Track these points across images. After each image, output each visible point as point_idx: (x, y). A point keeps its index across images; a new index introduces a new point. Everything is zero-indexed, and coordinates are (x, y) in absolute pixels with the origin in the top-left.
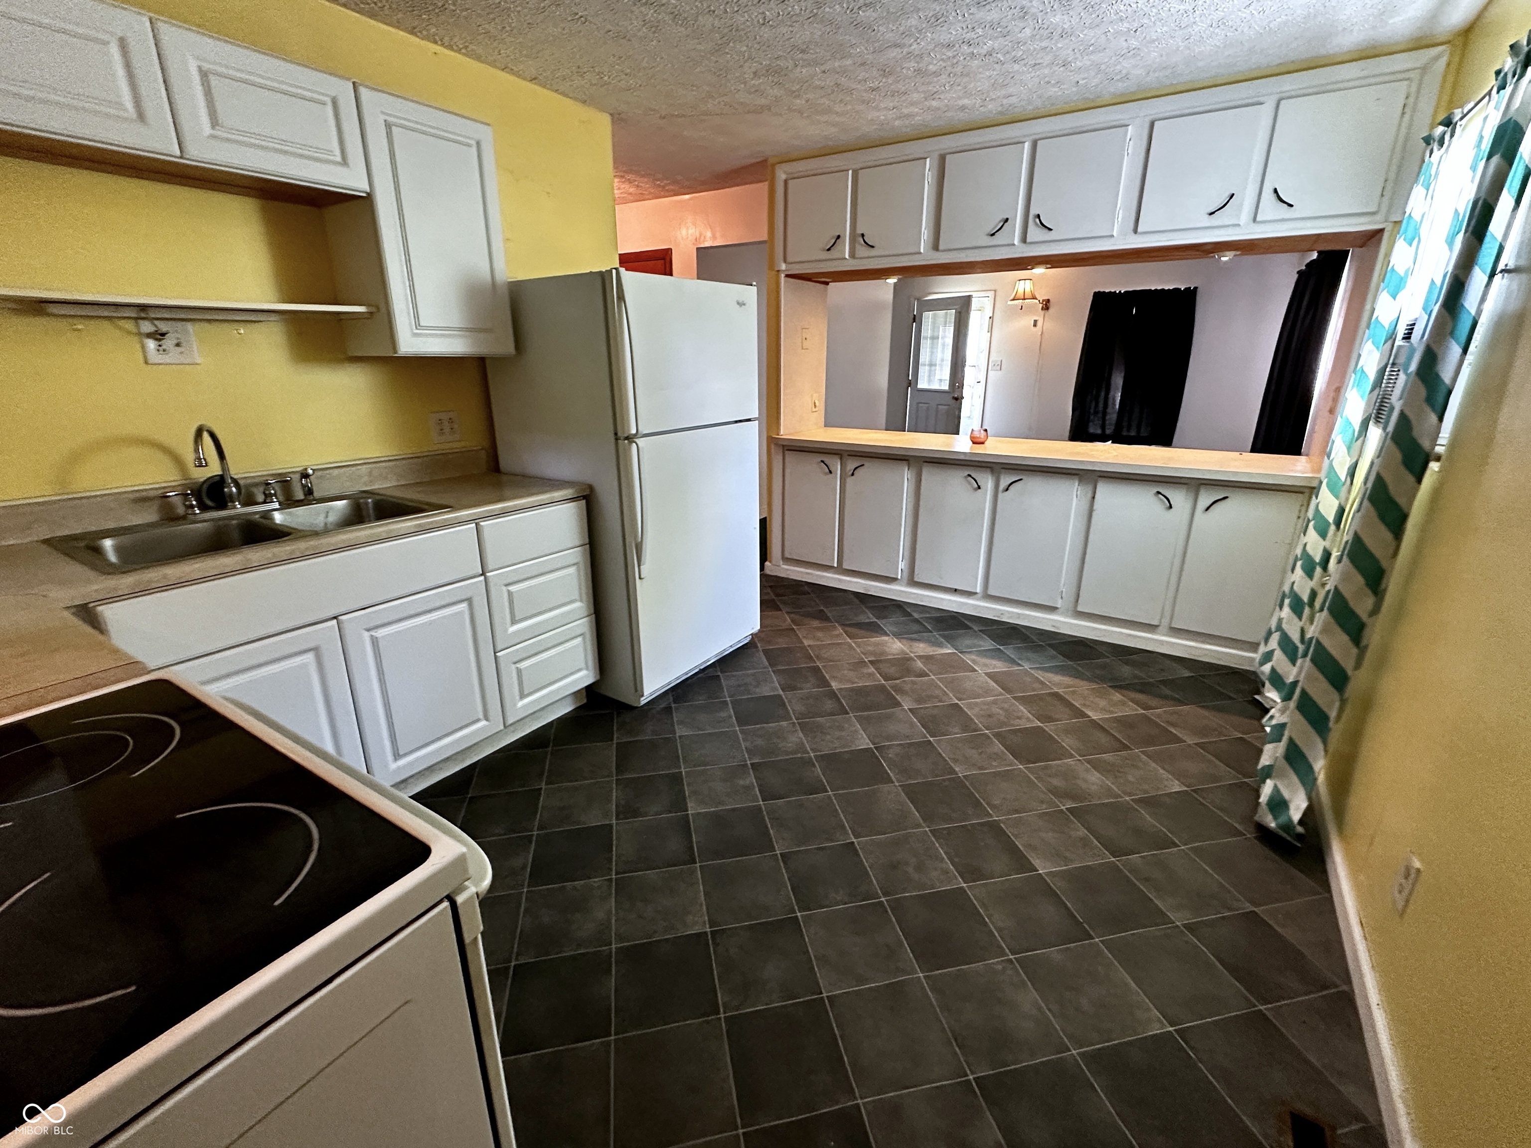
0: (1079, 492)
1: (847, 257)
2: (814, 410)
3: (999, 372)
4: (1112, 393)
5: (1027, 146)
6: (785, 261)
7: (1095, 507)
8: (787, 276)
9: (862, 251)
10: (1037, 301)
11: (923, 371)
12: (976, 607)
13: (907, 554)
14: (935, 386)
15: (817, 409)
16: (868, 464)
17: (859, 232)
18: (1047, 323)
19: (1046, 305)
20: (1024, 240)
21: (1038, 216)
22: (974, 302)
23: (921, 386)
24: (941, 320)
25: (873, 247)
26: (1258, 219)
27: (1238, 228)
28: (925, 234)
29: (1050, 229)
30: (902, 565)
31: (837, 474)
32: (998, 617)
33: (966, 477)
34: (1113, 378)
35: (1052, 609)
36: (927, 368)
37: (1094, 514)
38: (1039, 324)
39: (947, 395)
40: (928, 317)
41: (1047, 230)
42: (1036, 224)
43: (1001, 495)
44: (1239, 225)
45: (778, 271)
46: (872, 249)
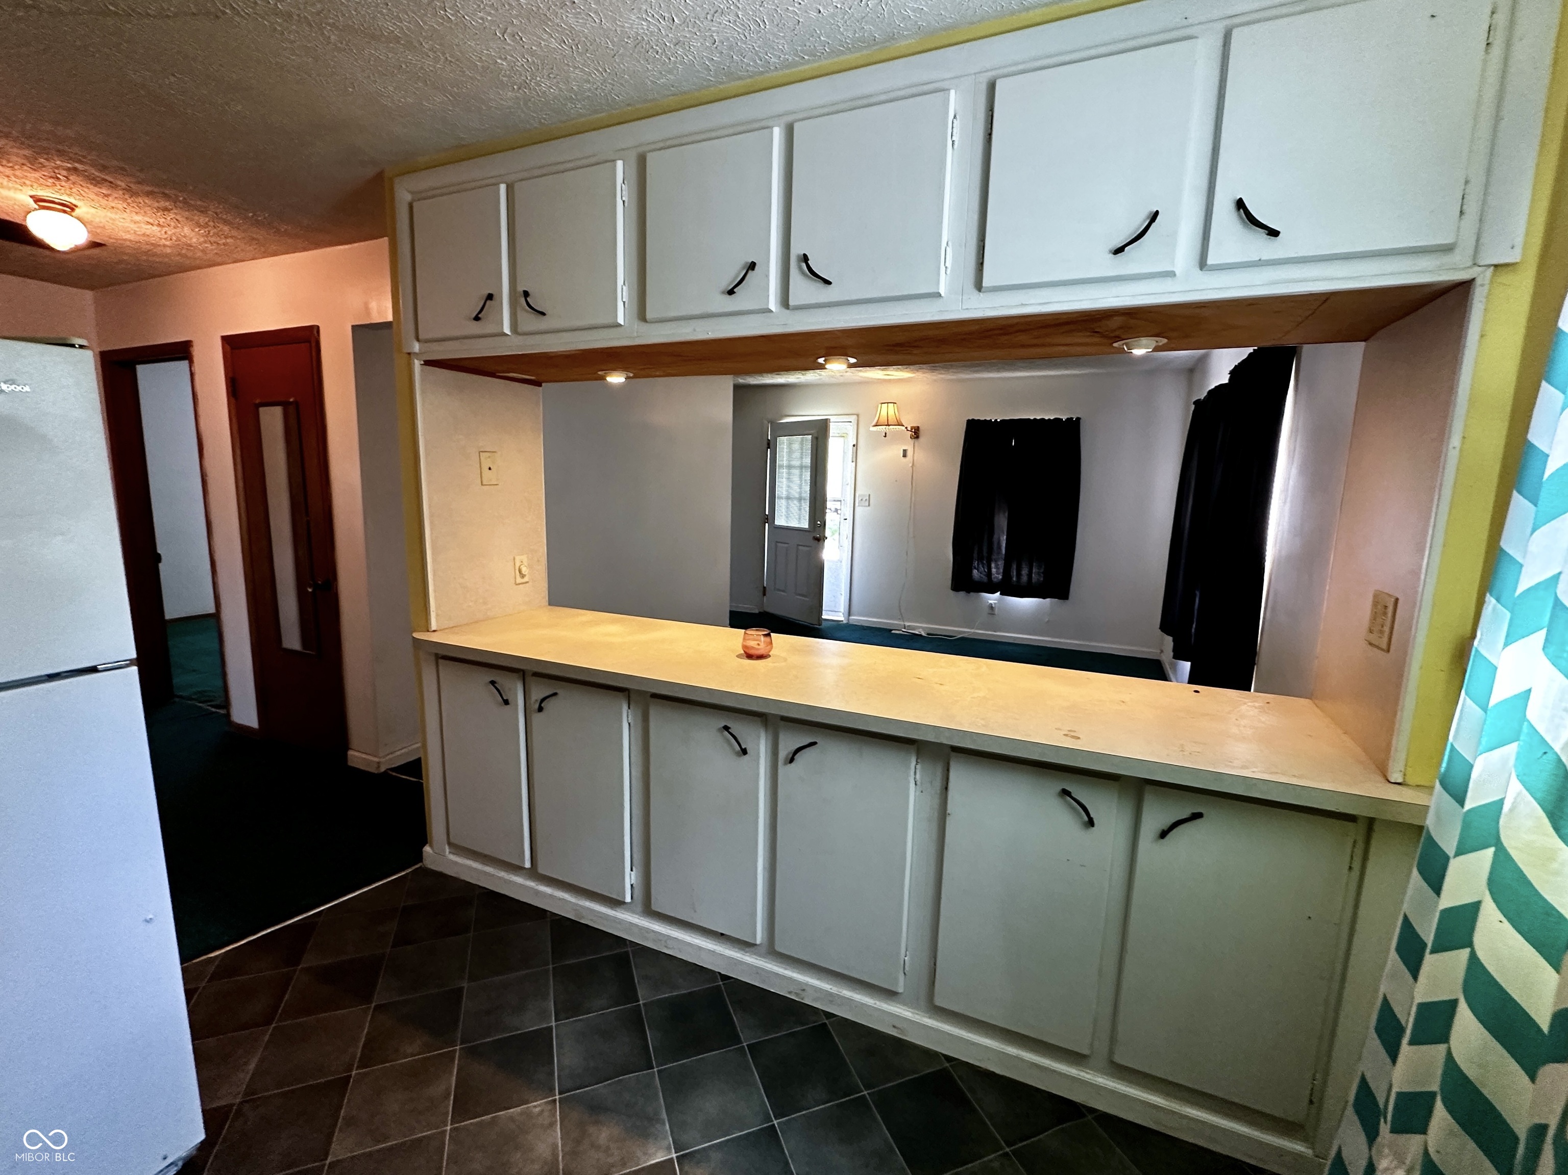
0: (918, 776)
1: (507, 330)
2: (519, 580)
3: (868, 508)
4: (996, 536)
5: (777, 134)
6: (418, 340)
7: (950, 808)
8: (428, 363)
9: (529, 322)
10: (903, 428)
11: (781, 505)
12: (758, 970)
13: (638, 857)
14: (794, 524)
15: (526, 579)
16: (564, 692)
17: (521, 289)
18: (920, 455)
19: (916, 433)
20: (785, 302)
21: (805, 258)
22: (833, 429)
23: (780, 521)
24: (796, 446)
25: (543, 314)
26: (1210, 261)
27: (1169, 281)
28: (623, 293)
29: (828, 283)
30: (630, 878)
31: (517, 705)
32: (797, 994)
33: (719, 730)
34: (996, 519)
35: (890, 994)
36: (784, 502)
37: (950, 822)
38: (910, 453)
39: (807, 533)
40: (783, 443)
41: (821, 285)
42: (803, 273)
43: (782, 770)
44: (1171, 274)
45: (409, 354)
46: (541, 317)
